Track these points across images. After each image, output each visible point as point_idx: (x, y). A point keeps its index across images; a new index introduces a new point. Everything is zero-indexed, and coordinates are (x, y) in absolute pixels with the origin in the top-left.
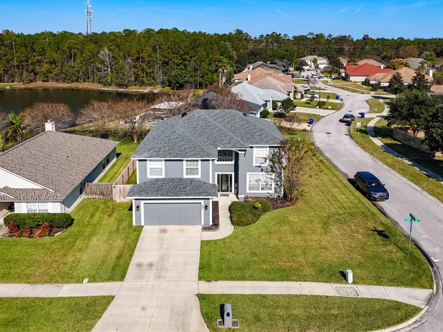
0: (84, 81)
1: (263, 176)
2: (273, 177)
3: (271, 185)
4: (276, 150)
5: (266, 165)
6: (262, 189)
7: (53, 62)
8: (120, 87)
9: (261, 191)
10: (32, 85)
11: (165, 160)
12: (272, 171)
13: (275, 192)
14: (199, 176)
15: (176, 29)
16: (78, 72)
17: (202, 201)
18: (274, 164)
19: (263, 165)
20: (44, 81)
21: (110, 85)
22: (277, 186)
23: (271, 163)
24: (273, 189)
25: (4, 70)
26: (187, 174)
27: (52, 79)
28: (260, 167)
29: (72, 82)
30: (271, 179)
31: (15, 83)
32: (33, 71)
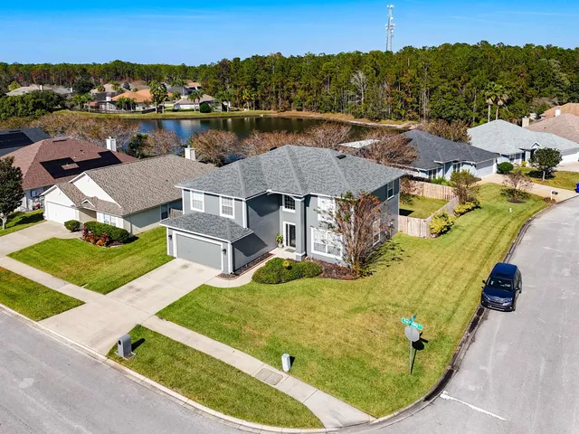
0: (339, 111)
1: (329, 236)
2: (342, 240)
3: (339, 249)
6: (329, 253)
7: (307, 89)
8: (371, 120)
9: (326, 255)
10: (286, 114)
11: (205, 194)
12: (340, 231)
13: (344, 260)
14: (232, 217)
15: (486, 42)
16: (332, 100)
17: (221, 244)
18: (342, 223)
20: (298, 110)
21: (362, 117)
22: (346, 252)
24: (342, 255)
25: (262, 96)
26: (223, 212)
27: (306, 107)
28: (326, 223)
29: (326, 111)
30: (339, 241)
31: (272, 111)
32: (288, 98)
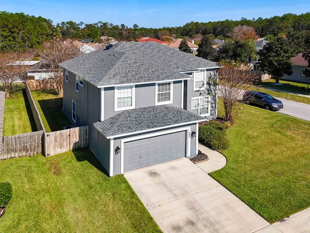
1: (201, 100)
2: (209, 100)
3: (208, 108)
4: (212, 73)
5: (203, 88)
6: (200, 113)
11: (137, 86)
12: (208, 94)
13: (211, 115)
14: (172, 102)
17: (189, 129)
18: (210, 87)
19: (201, 89)
22: (212, 109)
23: (208, 86)
24: (209, 111)
26: (159, 101)
28: (198, 91)
30: (208, 102)
